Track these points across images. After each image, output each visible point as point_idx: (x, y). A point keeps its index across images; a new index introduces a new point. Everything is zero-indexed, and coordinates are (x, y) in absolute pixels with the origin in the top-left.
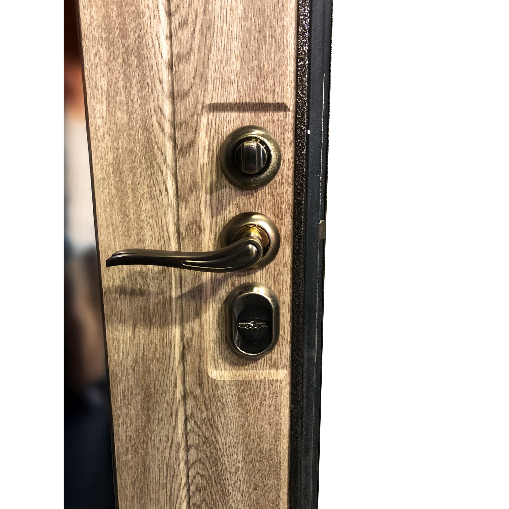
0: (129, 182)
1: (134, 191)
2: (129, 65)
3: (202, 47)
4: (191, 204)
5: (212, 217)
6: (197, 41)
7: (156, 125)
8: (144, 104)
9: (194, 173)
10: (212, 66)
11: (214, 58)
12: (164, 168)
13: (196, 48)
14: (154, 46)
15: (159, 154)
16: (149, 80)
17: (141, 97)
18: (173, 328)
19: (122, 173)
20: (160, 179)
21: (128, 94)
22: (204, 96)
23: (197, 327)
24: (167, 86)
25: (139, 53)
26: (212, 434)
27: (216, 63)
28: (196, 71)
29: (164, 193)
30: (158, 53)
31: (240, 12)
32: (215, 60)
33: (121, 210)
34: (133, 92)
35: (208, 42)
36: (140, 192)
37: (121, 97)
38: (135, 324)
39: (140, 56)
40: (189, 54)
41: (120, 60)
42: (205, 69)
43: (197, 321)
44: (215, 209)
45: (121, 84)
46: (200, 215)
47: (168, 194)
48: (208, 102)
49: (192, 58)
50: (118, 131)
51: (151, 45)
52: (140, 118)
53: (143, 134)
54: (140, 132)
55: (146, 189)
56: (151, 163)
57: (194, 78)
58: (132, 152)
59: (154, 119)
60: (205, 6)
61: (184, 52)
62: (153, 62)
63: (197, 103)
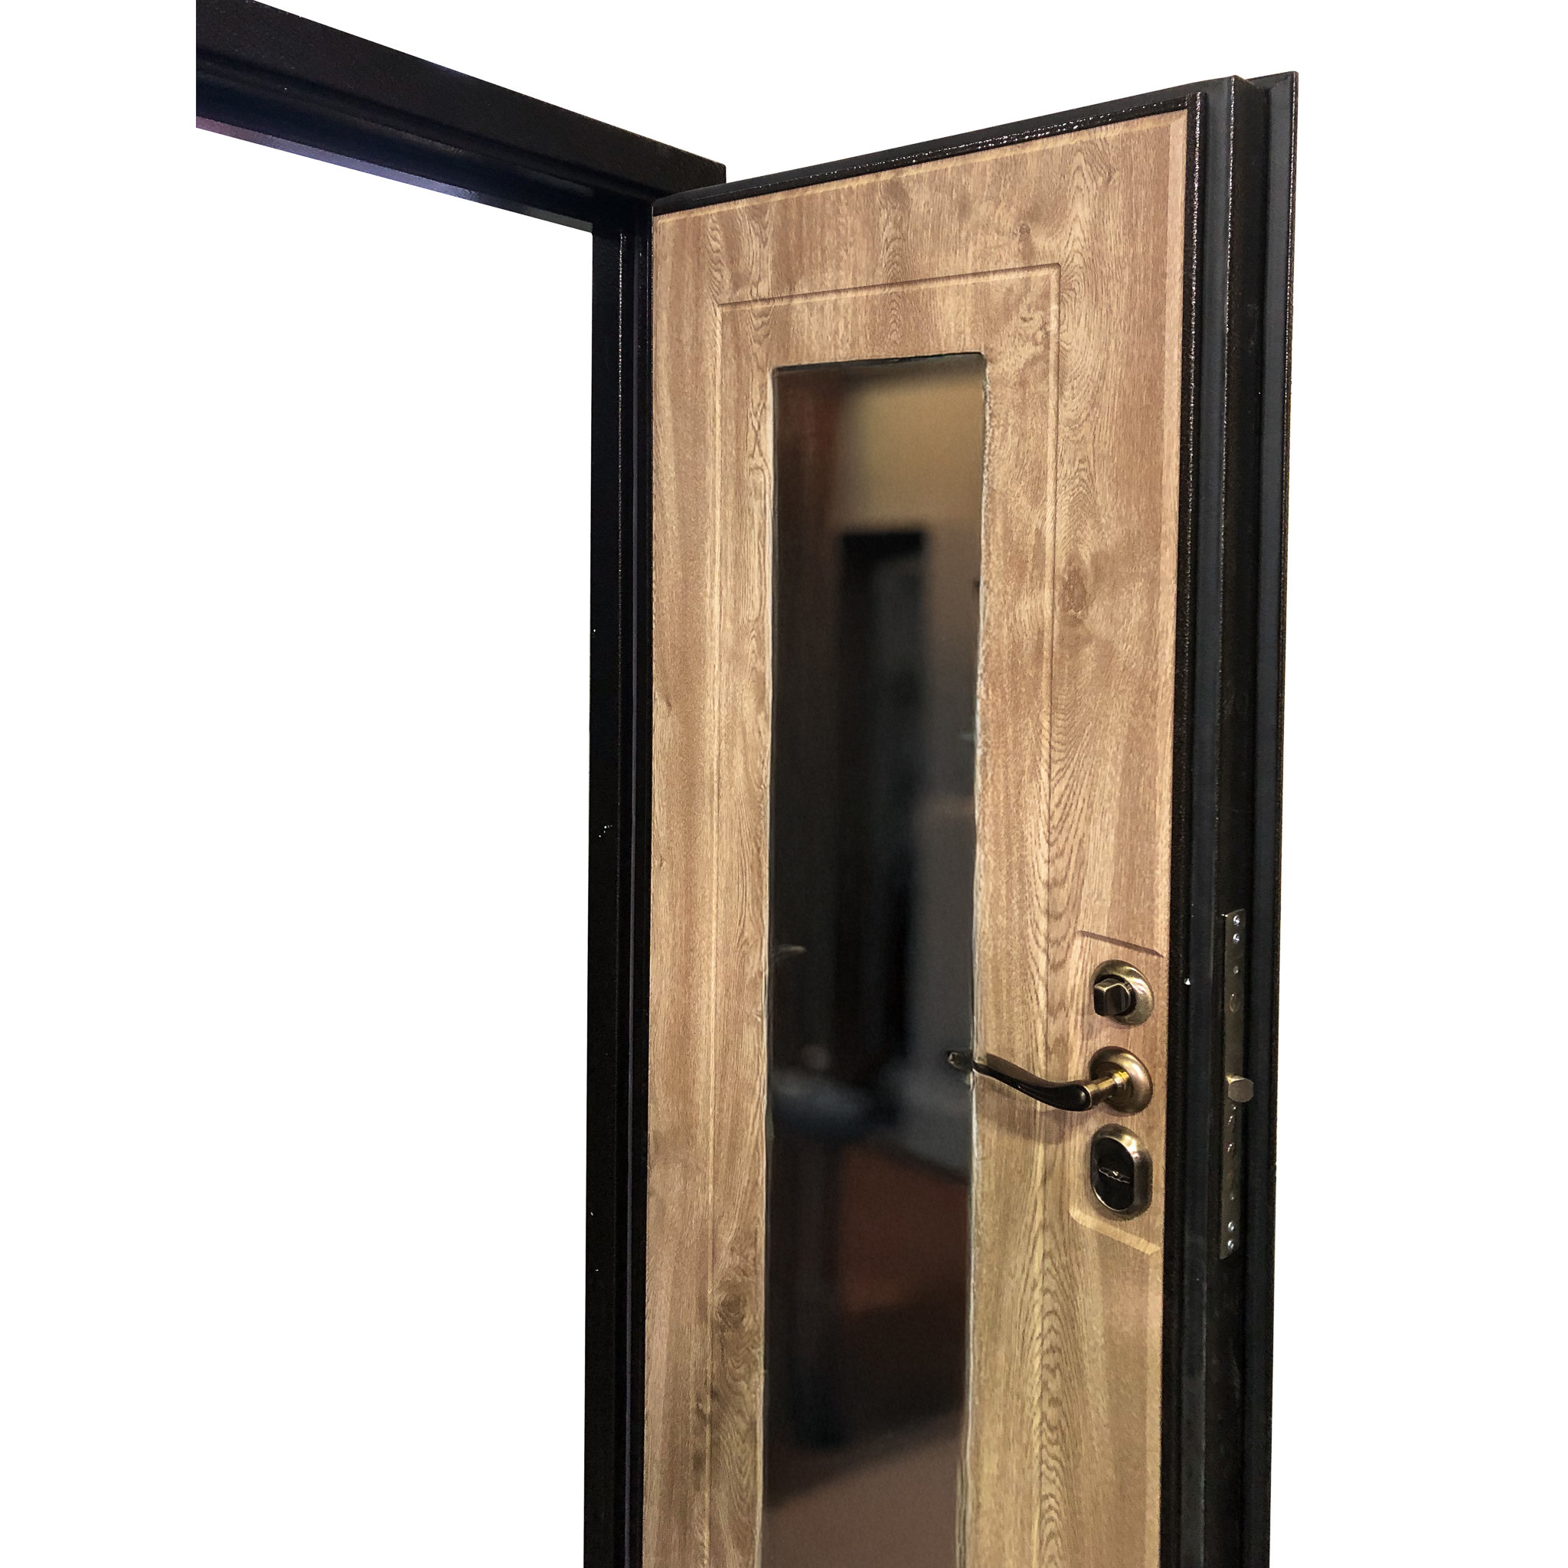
0: (1004, 981)
1: (1009, 992)
2: (1012, 878)
3: (1076, 878)
4: (1060, 1022)
5: (1083, 1039)
6: (1071, 873)
7: (1032, 936)
8: (1022, 915)
9: (1064, 991)
10: (1084, 898)
11: (1086, 891)
12: (1036, 978)
13: (1070, 877)
14: (1033, 866)
15: (1032, 963)
16: (1027, 895)
17: (1020, 908)
18: (1036, 1145)
19: (999, 971)
20: (1032, 987)
21: (1009, 901)
22: (1076, 922)
23: (1060, 1153)
24: (1043, 904)
25: (1020, 870)
26: (1070, 1286)
27: (1088, 896)
28: (1069, 898)
29: (1035, 1002)
30: (1036, 873)
31: (1111, 856)
32: (1087, 893)
33: (996, 1006)
34: (1013, 902)
35: (1082, 875)
36: (1013, 994)
37: (1003, 903)
38: (1000, 1125)
39: (1021, 872)
40: (1064, 881)
41: (1004, 872)
42: (1079, 897)
43: (1060, 1145)
44: (1086, 1032)
45: (1003, 892)
46: (1068, 1035)
47: (1038, 1004)
48: (1079, 928)
49: (1066, 885)
50: (999, 932)
51: (1031, 866)
52: (1017, 926)
53: (1019, 941)
54: (1017, 938)
55: (1019, 993)
56: (1025, 969)
57: (1068, 904)
58: (1008, 954)
59: (1030, 930)
60: (1080, 844)
61: (1059, 879)
62: (1032, 880)
63: (1070, 927)
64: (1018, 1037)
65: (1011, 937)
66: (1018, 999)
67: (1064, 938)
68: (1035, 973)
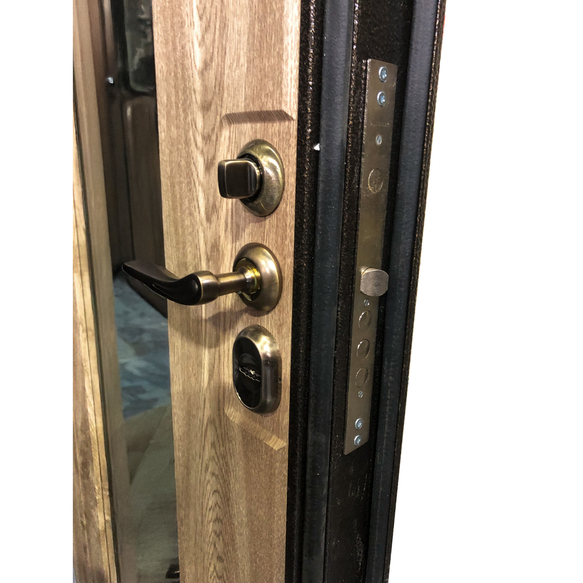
1: (181, 206)
2: (177, 78)
3: (220, 49)
6: (216, 45)
7: (193, 139)
11: (228, 62)
12: (197, 184)
14: (191, 55)
15: (194, 169)
16: (188, 92)
17: (184, 110)
19: (174, 186)
20: (194, 195)
21: (177, 107)
23: (217, 356)
24: (199, 97)
25: (182, 64)
27: (229, 67)
28: (216, 78)
34: (180, 105)
36: (184, 207)
37: (173, 111)
39: (183, 68)
40: (211, 59)
41: (173, 74)
42: (222, 74)
45: (173, 98)
46: (219, 238)
47: (200, 212)
48: (224, 113)
49: (213, 64)
50: (172, 144)
52: (183, 132)
54: (184, 146)
55: (187, 204)
56: (190, 177)
57: (215, 86)
58: (179, 165)
59: (191, 133)
62: (190, 72)
63: (217, 115)
64: (189, 249)
65: (180, 147)
66: (187, 211)
67: (213, 129)
68: (196, 180)
